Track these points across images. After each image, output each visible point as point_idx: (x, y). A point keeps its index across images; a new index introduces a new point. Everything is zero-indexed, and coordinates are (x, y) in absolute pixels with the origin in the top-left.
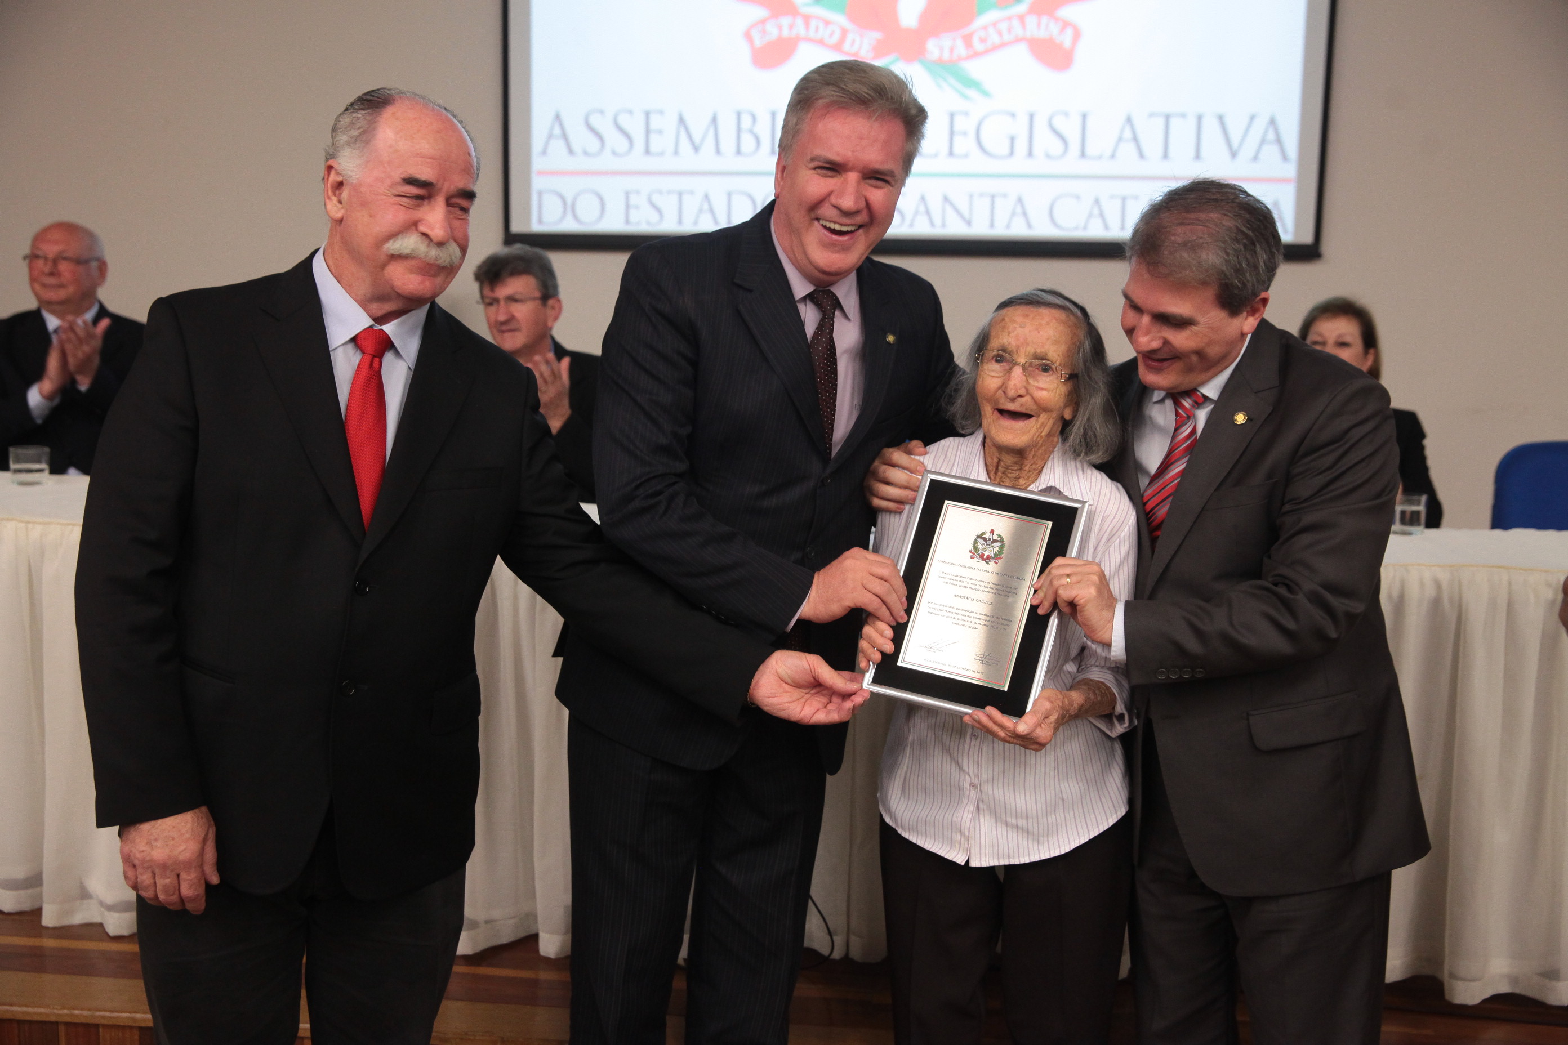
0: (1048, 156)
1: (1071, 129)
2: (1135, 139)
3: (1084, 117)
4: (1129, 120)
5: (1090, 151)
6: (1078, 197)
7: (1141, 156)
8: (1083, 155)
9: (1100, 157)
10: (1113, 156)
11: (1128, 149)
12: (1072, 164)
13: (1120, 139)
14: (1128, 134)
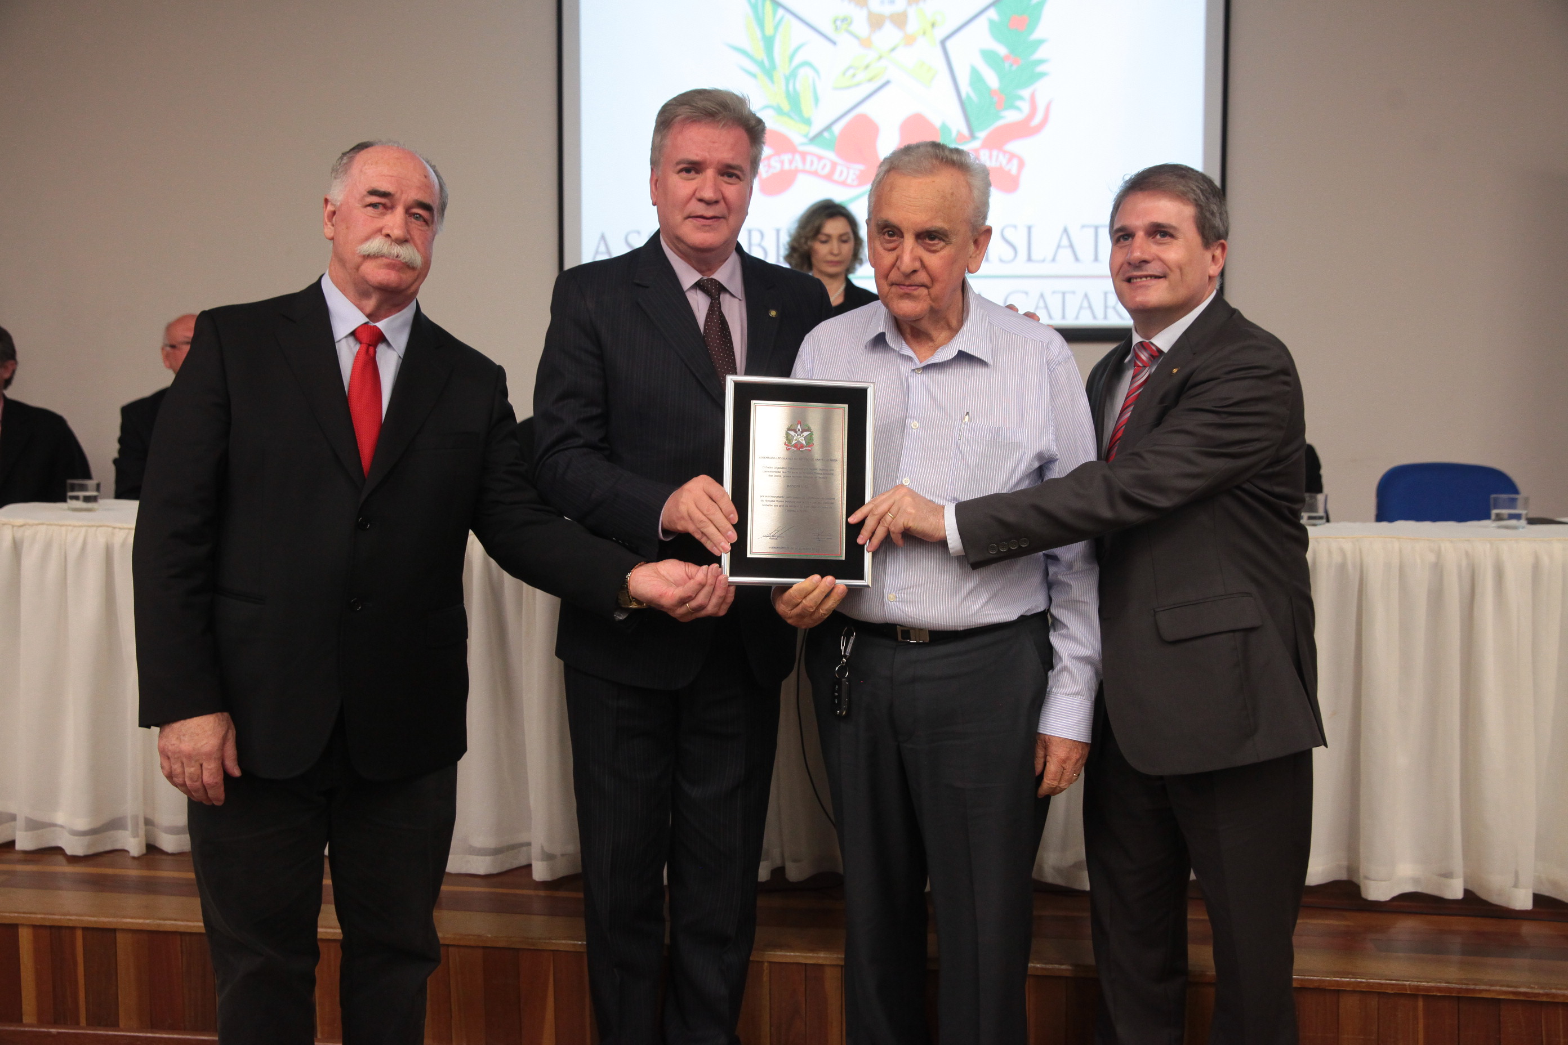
0: (1001, 260)
1: (1019, 239)
2: (1071, 246)
3: (1029, 228)
4: (1065, 230)
5: (1034, 257)
6: (1027, 293)
7: (1077, 259)
8: (1029, 259)
9: (1043, 261)
10: (1054, 260)
11: (1065, 254)
12: (1021, 266)
13: (1059, 246)
14: (1065, 242)
